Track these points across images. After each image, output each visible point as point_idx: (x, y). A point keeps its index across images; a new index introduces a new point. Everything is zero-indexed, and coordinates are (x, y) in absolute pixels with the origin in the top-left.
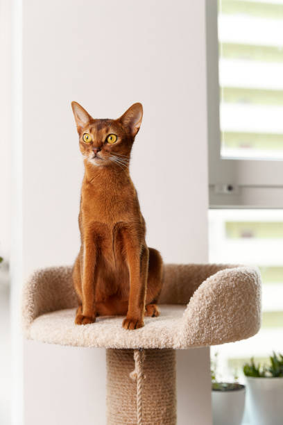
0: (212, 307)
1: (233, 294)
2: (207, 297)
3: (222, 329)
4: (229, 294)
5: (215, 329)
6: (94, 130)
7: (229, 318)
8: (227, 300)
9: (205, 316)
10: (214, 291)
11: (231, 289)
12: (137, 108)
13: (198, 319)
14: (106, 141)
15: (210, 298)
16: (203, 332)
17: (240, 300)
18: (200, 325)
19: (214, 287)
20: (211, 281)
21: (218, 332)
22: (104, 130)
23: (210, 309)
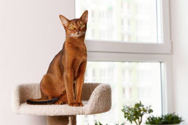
0: (99, 98)
1: (106, 93)
2: (98, 94)
3: (102, 107)
4: (104, 93)
5: (100, 107)
6: (74, 24)
7: (104, 103)
8: (104, 95)
9: (97, 102)
10: (100, 92)
11: (105, 91)
12: (86, 12)
13: (94, 103)
14: (80, 27)
15: (99, 95)
16: (96, 108)
17: (108, 96)
18: (95, 105)
19: (100, 90)
20: (98, 88)
21: (101, 108)
22: (78, 23)
23: (99, 99)
